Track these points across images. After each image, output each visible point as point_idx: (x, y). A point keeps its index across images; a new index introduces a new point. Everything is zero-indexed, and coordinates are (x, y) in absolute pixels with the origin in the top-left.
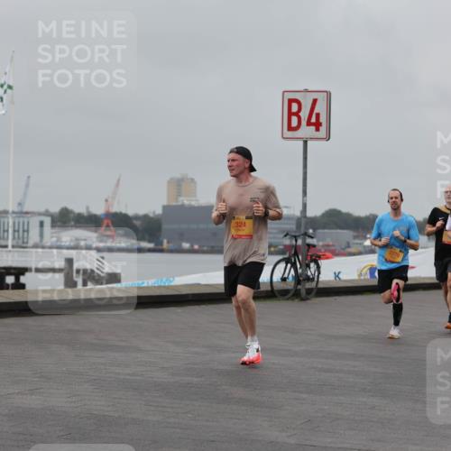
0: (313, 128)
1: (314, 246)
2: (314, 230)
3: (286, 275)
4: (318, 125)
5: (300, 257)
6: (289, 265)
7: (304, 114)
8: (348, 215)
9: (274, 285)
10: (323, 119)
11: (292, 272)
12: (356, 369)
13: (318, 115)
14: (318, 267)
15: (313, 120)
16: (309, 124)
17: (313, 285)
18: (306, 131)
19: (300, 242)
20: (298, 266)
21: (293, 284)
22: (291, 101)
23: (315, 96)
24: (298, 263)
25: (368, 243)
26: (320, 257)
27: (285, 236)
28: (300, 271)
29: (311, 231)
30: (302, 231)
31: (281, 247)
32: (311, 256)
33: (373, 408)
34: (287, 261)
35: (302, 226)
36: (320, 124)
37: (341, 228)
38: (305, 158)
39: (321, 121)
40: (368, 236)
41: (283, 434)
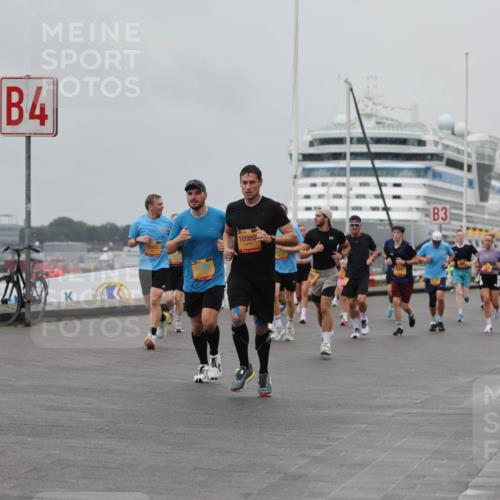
0: (37, 121)
1: (40, 262)
2: (41, 243)
3: (7, 297)
4: (43, 118)
5: (24, 275)
6: (11, 285)
7: (26, 105)
8: (81, 224)
10: (49, 111)
11: (15, 293)
12: (91, 406)
13: (43, 109)
14: (46, 287)
15: (37, 112)
16: (32, 116)
17: (39, 308)
18: (29, 125)
19: (23, 257)
20: (22, 286)
21: (15, 307)
22: (10, 90)
23: (38, 83)
24: (21, 283)
25: (104, 257)
26: (47, 275)
27: (6, 250)
28: (23, 291)
29: (37, 244)
30: (26, 244)
31: (2, 263)
32: (37, 274)
33: (111, 451)
34: (8, 279)
35: (26, 239)
36: (46, 117)
37: (73, 240)
38: (28, 158)
39: (46, 113)
40: (105, 249)
41: (5, 484)
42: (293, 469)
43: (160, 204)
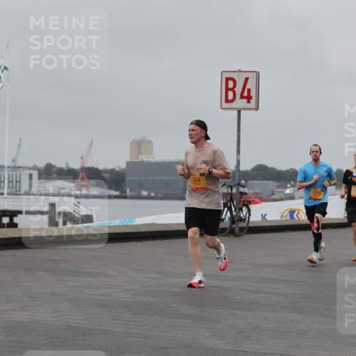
0: (245, 100)
1: (246, 194)
2: (246, 181)
3: (223, 217)
4: (249, 98)
5: (235, 203)
6: (226, 209)
7: (238, 90)
8: (273, 169)
10: (253, 94)
11: (229, 214)
12: (279, 291)
13: (249, 90)
14: (249, 210)
15: (245, 94)
16: (242, 97)
17: (244, 224)
18: (240, 103)
19: (234, 191)
20: (233, 209)
21: (229, 223)
22: (228, 79)
23: (247, 75)
24: (233, 207)
25: (288, 191)
26: (250, 203)
27: (223, 185)
28: (234, 213)
29: (243, 182)
30: (237, 182)
32: (243, 202)
33: (292, 321)
34: (225, 205)
35: (237, 179)
36: (251, 98)
37: (267, 179)
38: (239, 125)
39: (251, 95)
40: (289, 186)
41: (221, 342)
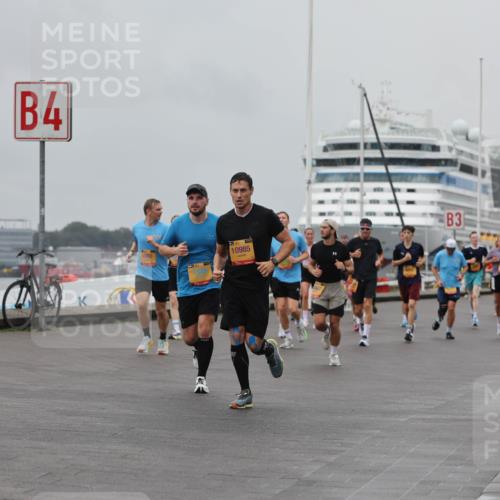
0: (52, 126)
1: (54, 266)
2: (55, 248)
3: (21, 302)
4: (57, 123)
5: (38, 280)
6: (25, 289)
7: (41, 110)
8: (95, 229)
9: (7, 313)
10: (63, 116)
11: (29, 297)
12: (105, 411)
13: (57, 111)
14: (60, 291)
15: (52, 116)
16: (47, 121)
17: (54, 312)
18: (43, 130)
19: (37, 261)
20: (36, 290)
21: (29, 312)
22: (25, 94)
23: (53, 88)
24: (35, 287)
25: (118, 262)
26: (61, 280)
27: (20, 254)
28: (37, 296)
29: (51, 248)
30: (40, 248)
31: (16, 268)
32: (51, 278)
33: (124, 457)
34: (23, 284)
35: (40, 243)
36: (60, 122)
37: (87, 245)
38: (42, 162)
39: (61, 118)
40: (119, 254)
41: (19, 489)
42: (307, 475)
43: (159, 210)
